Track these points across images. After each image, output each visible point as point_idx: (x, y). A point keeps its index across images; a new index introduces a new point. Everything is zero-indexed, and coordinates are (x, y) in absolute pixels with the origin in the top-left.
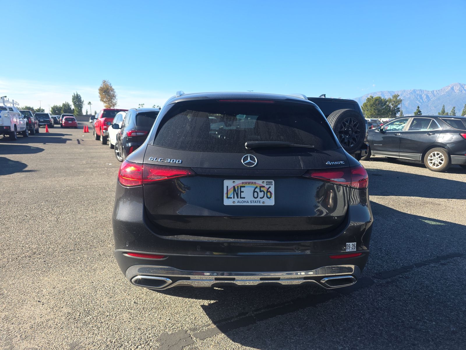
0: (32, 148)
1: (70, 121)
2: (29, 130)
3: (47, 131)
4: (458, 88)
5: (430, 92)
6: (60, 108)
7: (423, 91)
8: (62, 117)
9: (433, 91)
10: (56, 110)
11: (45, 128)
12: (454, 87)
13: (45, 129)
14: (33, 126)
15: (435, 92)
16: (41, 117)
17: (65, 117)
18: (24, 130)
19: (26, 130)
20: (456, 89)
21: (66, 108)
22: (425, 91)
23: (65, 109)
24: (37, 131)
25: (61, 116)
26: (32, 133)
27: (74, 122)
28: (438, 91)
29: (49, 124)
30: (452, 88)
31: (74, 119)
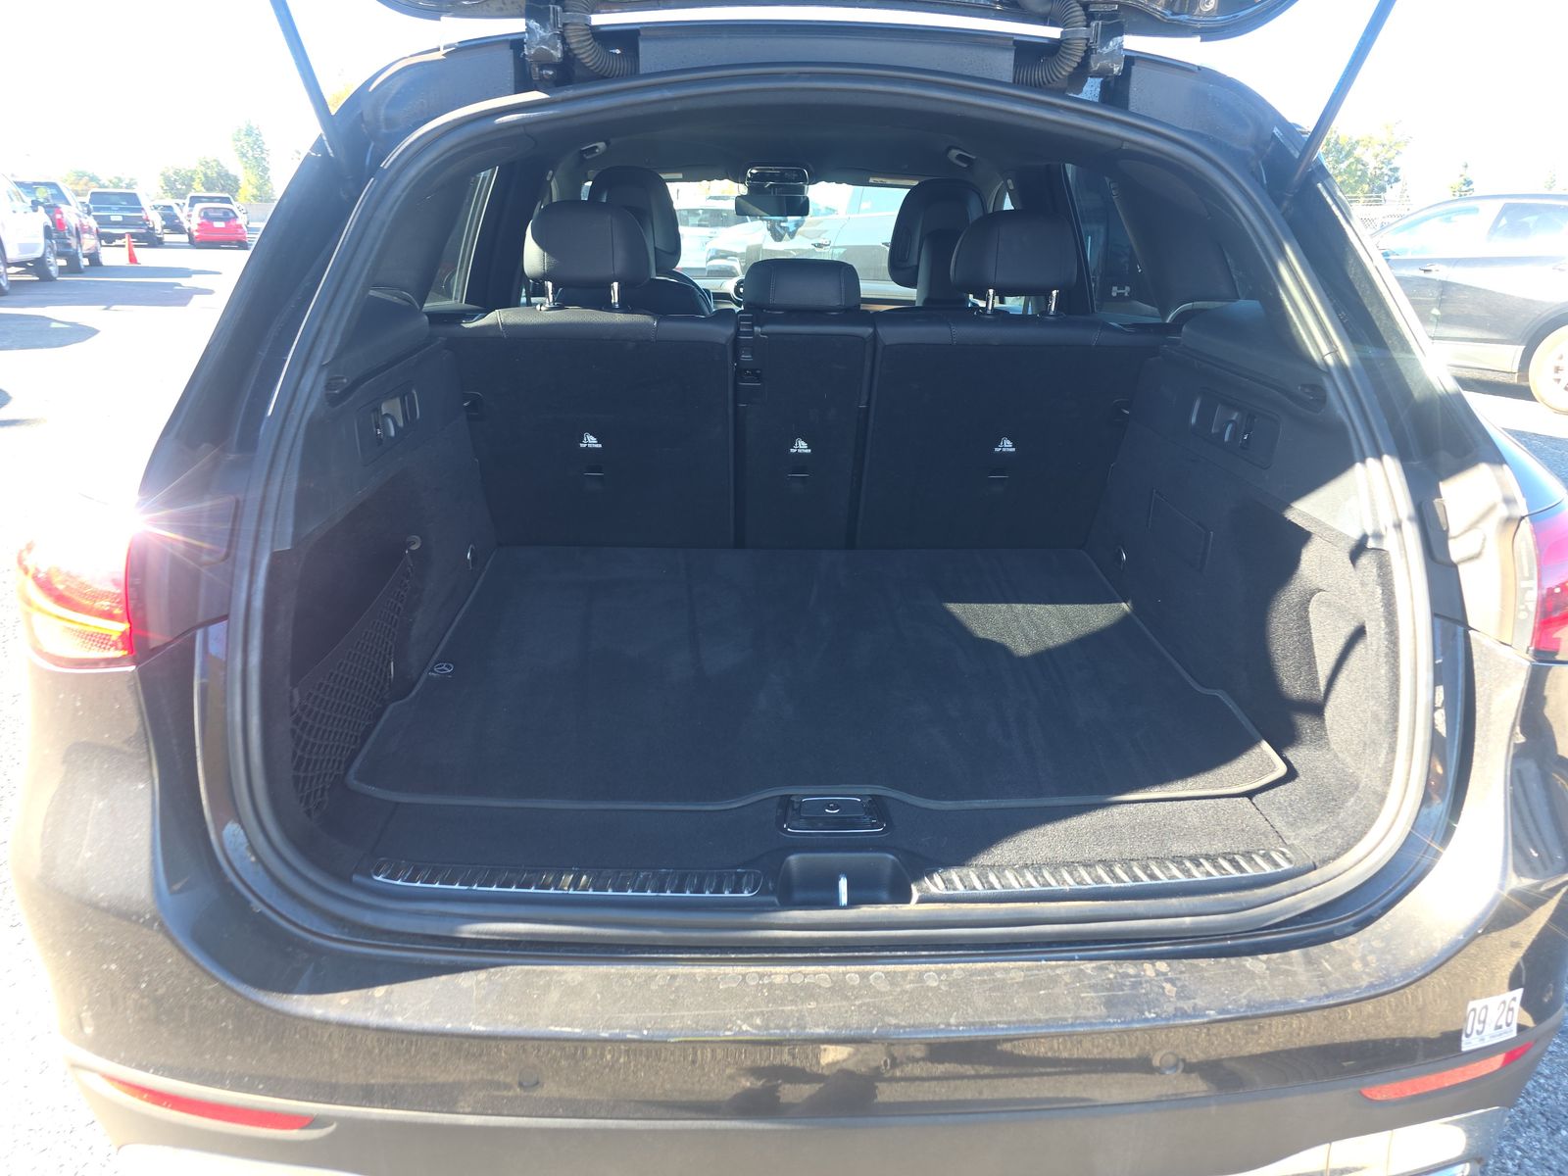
0: (54, 325)
1: (219, 219)
2: (59, 255)
3: (132, 259)
6: (189, 174)
8: (190, 206)
10: (176, 180)
11: (123, 246)
13: (125, 252)
14: (73, 241)
16: (114, 207)
17: (199, 206)
18: (38, 254)
19: (44, 255)
21: (209, 172)
23: (205, 175)
24: (94, 259)
25: (187, 201)
26: (73, 268)
27: (232, 223)
29: (144, 231)
31: (231, 215)
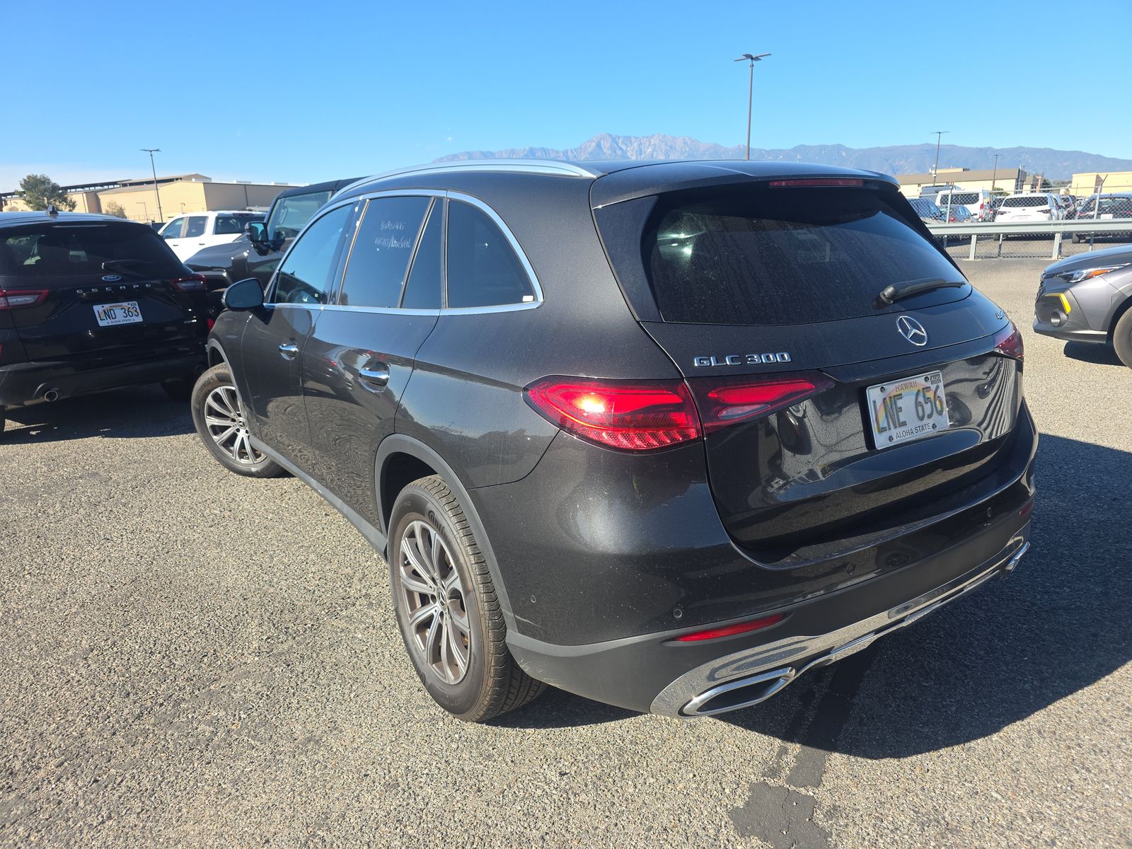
4: (608, 145)
5: (562, 154)
7: (547, 151)
9: (566, 151)
12: (602, 142)
15: (570, 153)
20: (606, 145)
22: (552, 150)
28: (575, 150)
30: (599, 145)
